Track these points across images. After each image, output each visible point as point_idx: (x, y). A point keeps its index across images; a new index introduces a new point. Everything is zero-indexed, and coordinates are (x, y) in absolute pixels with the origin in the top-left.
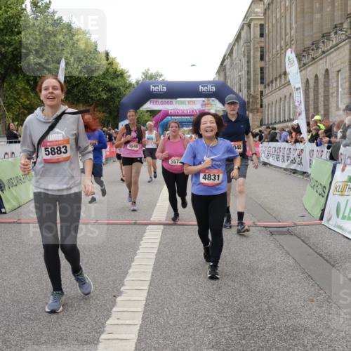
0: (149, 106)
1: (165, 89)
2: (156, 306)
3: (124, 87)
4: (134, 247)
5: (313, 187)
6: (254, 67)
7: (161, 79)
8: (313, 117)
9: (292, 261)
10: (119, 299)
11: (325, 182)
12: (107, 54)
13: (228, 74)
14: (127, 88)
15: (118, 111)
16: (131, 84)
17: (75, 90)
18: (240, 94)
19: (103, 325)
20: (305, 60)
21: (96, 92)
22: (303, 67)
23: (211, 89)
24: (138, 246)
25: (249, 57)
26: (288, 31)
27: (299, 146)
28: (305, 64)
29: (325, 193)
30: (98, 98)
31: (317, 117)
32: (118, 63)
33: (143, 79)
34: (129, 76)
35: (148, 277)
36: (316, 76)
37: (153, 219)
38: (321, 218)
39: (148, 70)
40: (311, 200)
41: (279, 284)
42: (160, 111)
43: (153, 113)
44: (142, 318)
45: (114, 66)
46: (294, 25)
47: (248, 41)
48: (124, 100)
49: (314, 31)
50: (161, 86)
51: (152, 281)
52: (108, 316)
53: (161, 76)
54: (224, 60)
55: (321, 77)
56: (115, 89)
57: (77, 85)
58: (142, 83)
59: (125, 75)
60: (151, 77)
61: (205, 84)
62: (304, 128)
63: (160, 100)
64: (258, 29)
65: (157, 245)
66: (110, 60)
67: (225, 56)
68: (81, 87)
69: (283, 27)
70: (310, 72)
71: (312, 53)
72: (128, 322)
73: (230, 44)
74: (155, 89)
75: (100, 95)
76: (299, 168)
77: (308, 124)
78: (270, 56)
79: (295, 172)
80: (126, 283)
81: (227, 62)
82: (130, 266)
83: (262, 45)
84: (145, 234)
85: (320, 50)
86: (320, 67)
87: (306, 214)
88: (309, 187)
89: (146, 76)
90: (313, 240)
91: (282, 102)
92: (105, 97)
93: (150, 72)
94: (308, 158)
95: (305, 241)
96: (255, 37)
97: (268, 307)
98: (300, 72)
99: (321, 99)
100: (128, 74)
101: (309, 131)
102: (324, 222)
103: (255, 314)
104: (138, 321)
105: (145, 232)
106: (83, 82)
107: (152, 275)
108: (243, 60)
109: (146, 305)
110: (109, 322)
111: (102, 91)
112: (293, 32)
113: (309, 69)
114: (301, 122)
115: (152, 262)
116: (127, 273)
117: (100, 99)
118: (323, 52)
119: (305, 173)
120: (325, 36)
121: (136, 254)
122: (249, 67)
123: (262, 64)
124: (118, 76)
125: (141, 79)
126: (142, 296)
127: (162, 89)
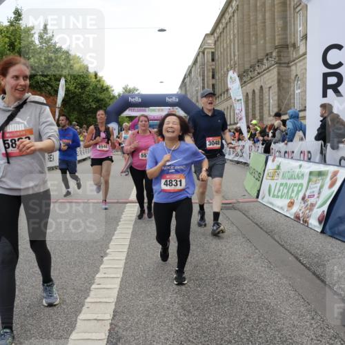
0: (128, 113)
1: (140, 100)
2: (133, 263)
3: (109, 98)
4: (117, 220)
5: (251, 174)
6: (208, 84)
7: (137, 93)
8: (251, 121)
9: (235, 229)
10: (105, 258)
11: (260, 170)
12: (96, 75)
13: (188, 88)
14: (111, 99)
16: (114, 97)
17: (72, 101)
18: (197, 104)
19: (94, 278)
20: (245, 79)
21: (88, 103)
22: (243, 84)
23: (175, 100)
24: (120, 219)
25: (203, 76)
26: (233, 57)
27: (241, 143)
28: (245, 82)
29: (260, 179)
30: (89, 107)
31: (254, 122)
32: (104, 81)
33: (124, 93)
34: (113, 91)
35: (127, 242)
36: (254, 91)
37: (131, 198)
38: (258, 197)
40: (250, 183)
41: (226, 246)
42: (136, 117)
43: (131, 118)
44: (123, 273)
45: (101, 83)
46: (237, 53)
47: (203, 64)
49: (252, 57)
50: (137, 98)
51: (130, 245)
52: (97, 271)
53: (137, 90)
54: (185, 78)
55: (257, 92)
56: (102, 100)
57: (73, 97)
58: (123, 96)
59: (110, 90)
60: (130, 91)
61: (170, 96)
62: (244, 130)
63: (136, 108)
64: (211, 55)
65: (134, 219)
66: (98, 79)
67: (185, 75)
68: (76, 98)
69: (229, 55)
70: (249, 87)
71: (250, 73)
72: (112, 276)
73: (189, 67)
74: (133, 100)
75: (90, 105)
76: (241, 160)
77: (248, 127)
78: (220, 75)
79: (238, 163)
80: (110, 247)
81: (187, 80)
82: (113, 234)
83: (214, 67)
84: (125, 210)
85: (256, 72)
86: (256, 84)
87: (246, 194)
88: (248, 173)
89: (126, 91)
90: (251, 213)
91: (229, 110)
93: (128, 88)
94: (248, 152)
95: (246, 213)
96: (208, 61)
97: (218, 263)
98: (242, 87)
99: (257, 108)
100: (112, 89)
101: (248, 132)
102: (260, 200)
103: (207, 268)
104: (120, 275)
105: (124, 208)
106: (77, 95)
107: (130, 241)
108: (199, 78)
109: (125, 263)
110: (97, 276)
112: (236, 58)
113: (249, 85)
114: (243, 125)
115: (130, 231)
116: (111, 239)
118: (259, 73)
119: (246, 163)
120: (260, 62)
121: (118, 225)
122: (203, 83)
123: (214, 81)
124: (104, 90)
125: (121, 93)
126: (123, 256)
127: (138, 100)
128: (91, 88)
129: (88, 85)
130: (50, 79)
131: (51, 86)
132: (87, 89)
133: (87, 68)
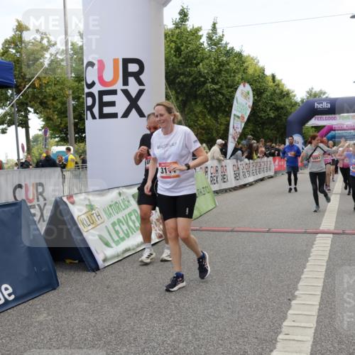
0: (314, 122)
1: (329, 106)
2: (329, 310)
3: (290, 105)
4: (305, 254)
7: (324, 97)
10: (293, 302)
12: (273, 77)
14: (293, 106)
15: (285, 128)
16: (296, 103)
19: (280, 326)
21: (265, 112)
24: (309, 253)
30: (267, 117)
32: (284, 85)
33: (308, 98)
34: (295, 96)
35: (321, 284)
37: (322, 228)
39: (312, 88)
42: (324, 126)
43: (318, 128)
44: (317, 322)
45: (281, 87)
48: (290, 118)
50: (325, 103)
51: (324, 286)
52: (285, 318)
53: (325, 93)
56: (282, 108)
58: (307, 102)
59: (291, 94)
60: (315, 95)
63: (324, 116)
65: (327, 253)
66: (277, 82)
72: (303, 325)
74: (320, 106)
75: (268, 115)
80: (299, 288)
82: (303, 272)
84: (315, 243)
89: (310, 95)
92: (272, 115)
93: (314, 91)
100: (294, 94)
104: (313, 325)
105: (315, 241)
107: (324, 281)
109: (319, 310)
110: (285, 324)
111: (270, 110)
115: (323, 269)
116: (300, 278)
117: (268, 118)
121: (307, 261)
124: (284, 96)
125: (305, 98)
126: (316, 301)
127: (326, 105)
128: (269, 94)
129: (265, 90)
130: (221, 86)
131: (223, 94)
132: (264, 96)
133: (263, 70)
